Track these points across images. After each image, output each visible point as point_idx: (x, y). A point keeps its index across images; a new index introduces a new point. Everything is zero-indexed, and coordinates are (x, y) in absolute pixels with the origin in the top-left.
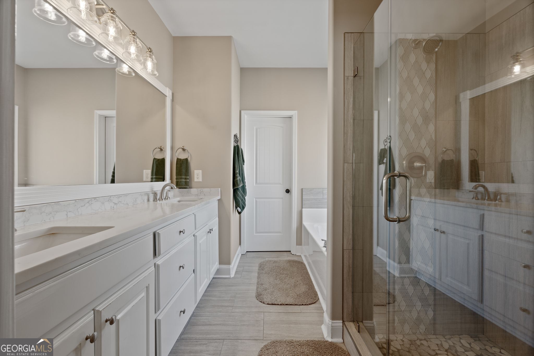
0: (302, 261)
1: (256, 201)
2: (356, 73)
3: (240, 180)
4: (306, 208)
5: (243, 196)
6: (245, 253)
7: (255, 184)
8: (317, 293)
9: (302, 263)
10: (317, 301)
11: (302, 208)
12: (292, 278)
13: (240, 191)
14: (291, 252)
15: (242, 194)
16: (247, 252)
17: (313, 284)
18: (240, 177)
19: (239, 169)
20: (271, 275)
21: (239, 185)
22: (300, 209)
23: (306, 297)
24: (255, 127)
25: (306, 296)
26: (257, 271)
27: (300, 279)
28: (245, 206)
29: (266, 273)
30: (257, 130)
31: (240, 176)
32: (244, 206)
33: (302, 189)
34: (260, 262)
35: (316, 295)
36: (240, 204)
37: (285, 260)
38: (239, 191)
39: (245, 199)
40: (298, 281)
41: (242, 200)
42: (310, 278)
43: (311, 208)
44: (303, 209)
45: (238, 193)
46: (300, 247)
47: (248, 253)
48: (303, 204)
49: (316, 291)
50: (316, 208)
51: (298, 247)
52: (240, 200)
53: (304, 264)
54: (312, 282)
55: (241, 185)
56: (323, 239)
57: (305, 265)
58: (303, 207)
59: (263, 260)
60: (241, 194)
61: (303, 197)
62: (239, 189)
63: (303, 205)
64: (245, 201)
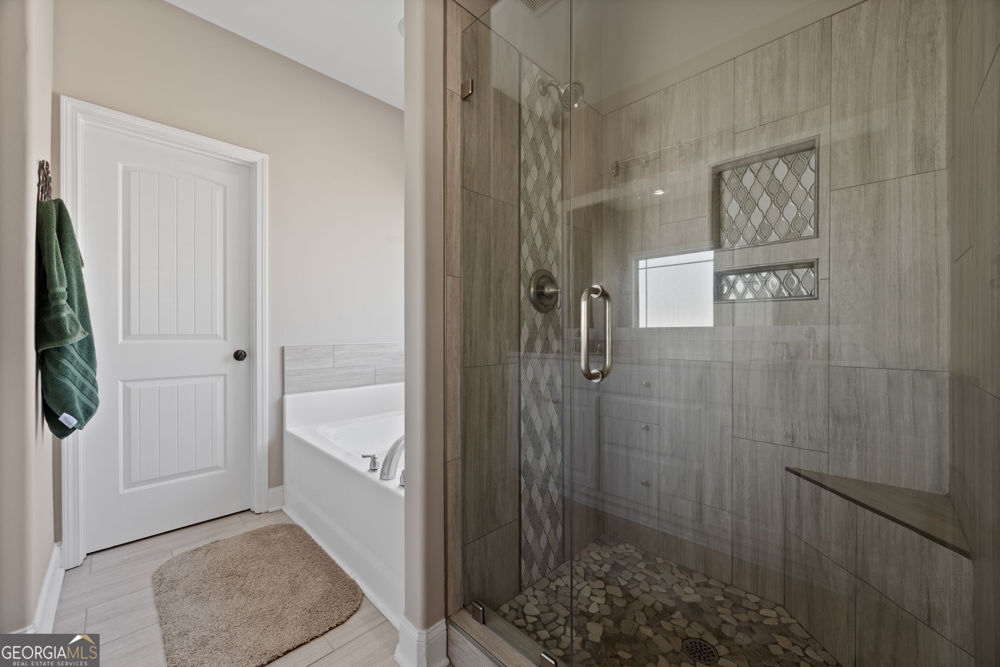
0: (289, 522)
1: (127, 392)
2: (470, 92)
3: (72, 319)
4: (293, 392)
5: (85, 374)
6: (81, 561)
7: (124, 338)
8: (356, 583)
9: (293, 528)
10: (361, 600)
11: (283, 393)
12: (279, 572)
13: (73, 357)
14: (252, 510)
15: (81, 366)
16: (88, 554)
17: (337, 566)
18: (74, 311)
19: (69, 282)
20: (208, 592)
21: (70, 337)
22: (278, 396)
23: (334, 605)
24: (120, 166)
25: (332, 602)
26: (151, 600)
27: (300, 567)
28: (97, 406)
29: (188, 593)
30: (127, 173)
31: (72, 307)
32: (93, 406)
33: (283, 349)
34: (155, 568)
35: (354, 587)
36: (72, 402)
37: (241, 535)
38: (69, 358)
39: (94, 383)
40: (298, 573)
41: (82, 388)
42: (326, 555)
43: (307, 391)
44: (287, 397)
45: (65, 362)
46: (277, 489)
47: (95, 556)
48: (285, 384)
49: (352, 578)
50: (319, 390)
51: (272, 490)
52: (74, 388)
53: (299, 527)
54: (333, 562)
55: (80, 336)
56: (366, 454)
57: (301, 529)
58: (286, 390)
59: (162, 561)
60: (78, 366)
61: (286, 368)
62: (68, 351)
63: (285, 387)
64: (96, 388)
